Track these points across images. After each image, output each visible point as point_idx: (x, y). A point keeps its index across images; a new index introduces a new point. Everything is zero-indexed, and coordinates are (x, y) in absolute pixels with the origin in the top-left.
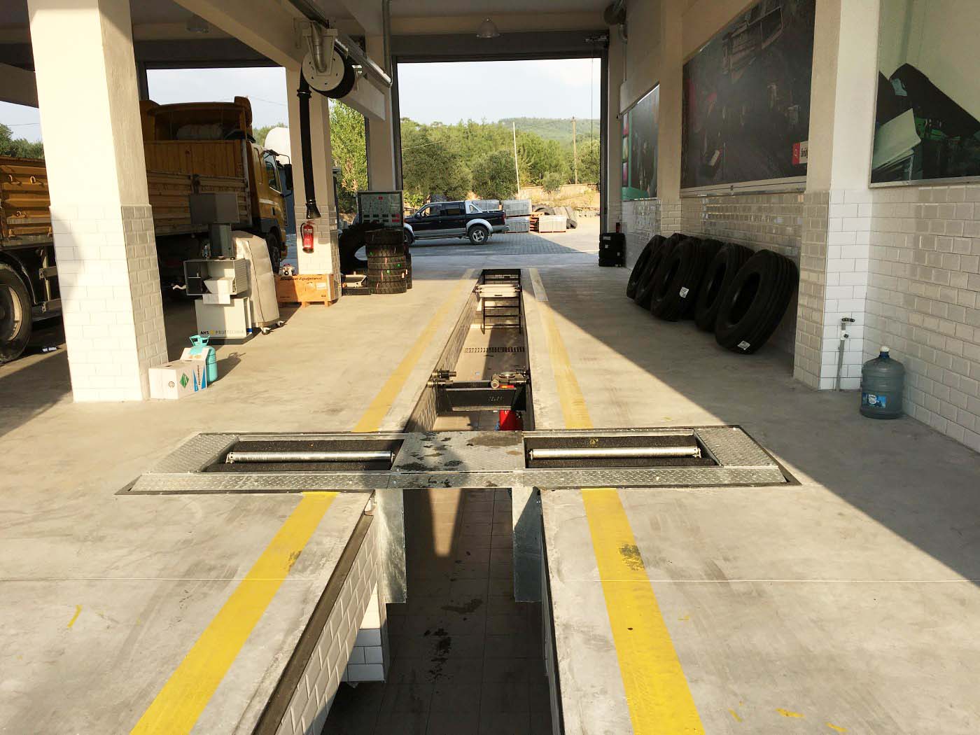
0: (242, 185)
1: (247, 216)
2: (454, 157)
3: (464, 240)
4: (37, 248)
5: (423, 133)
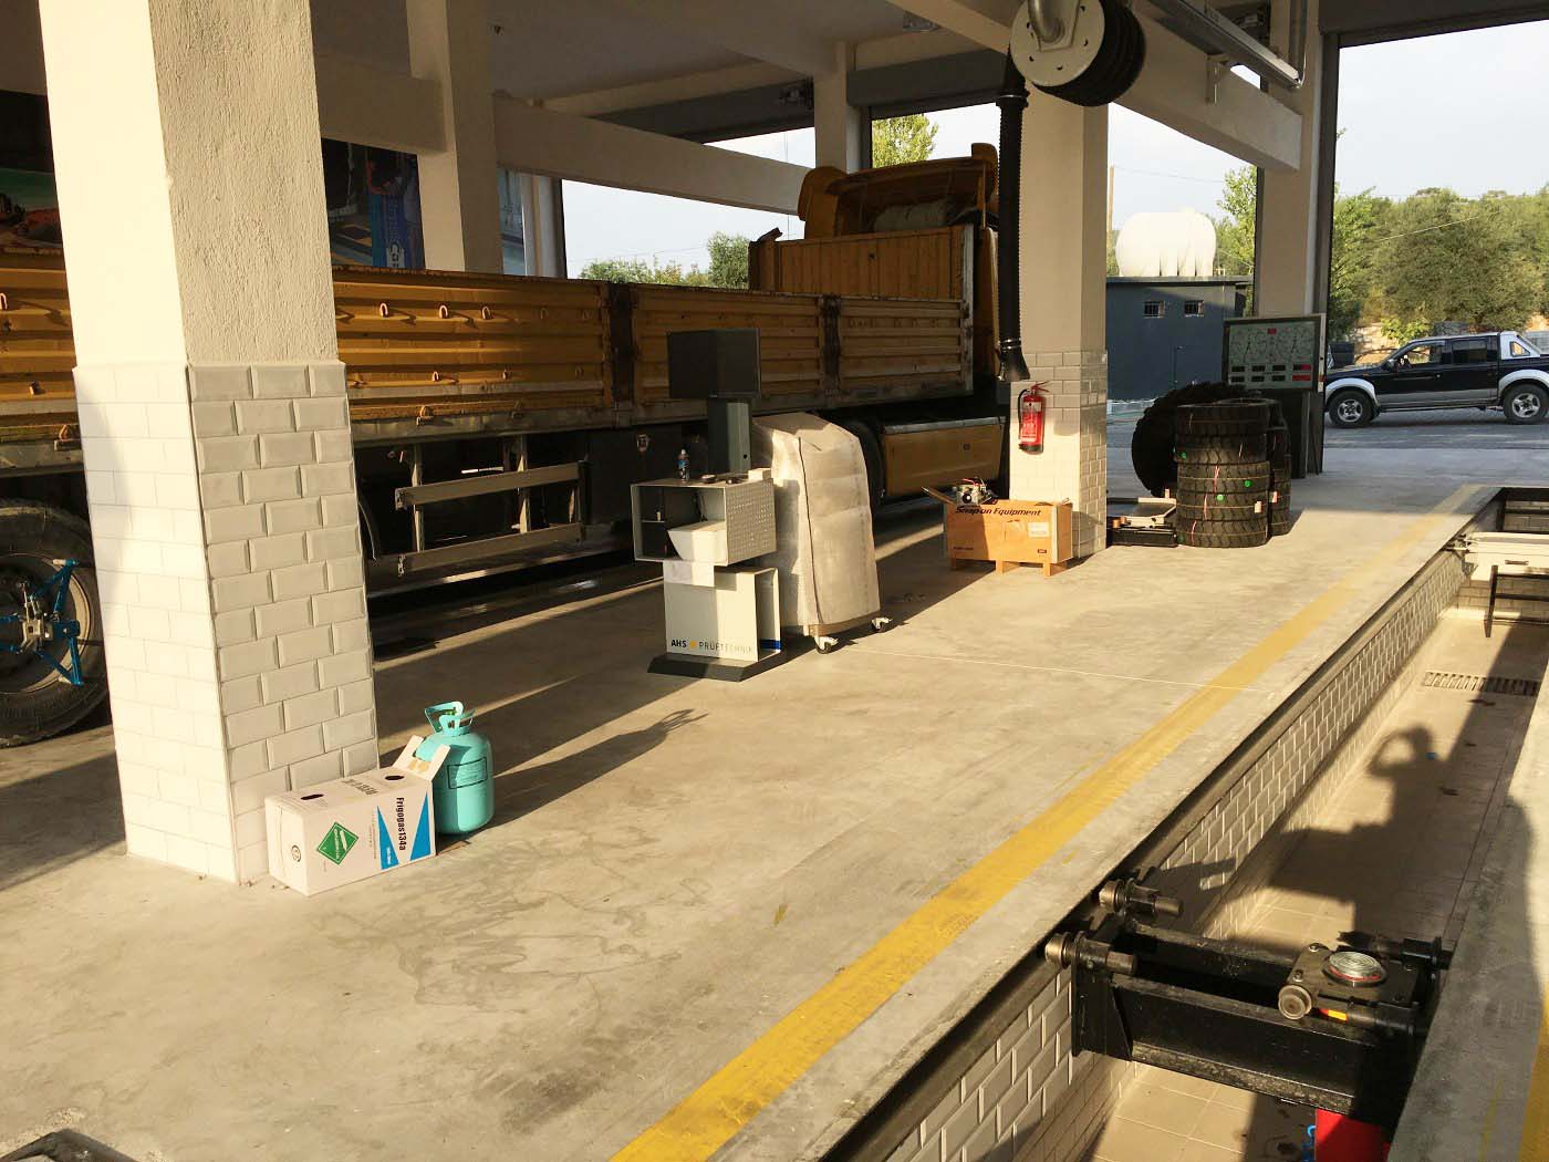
0: (955, 313)
1: (959, 373)
2: (1504, 247)
3: (1490, 412)
4: (392, 448)
5: (1439, 205)
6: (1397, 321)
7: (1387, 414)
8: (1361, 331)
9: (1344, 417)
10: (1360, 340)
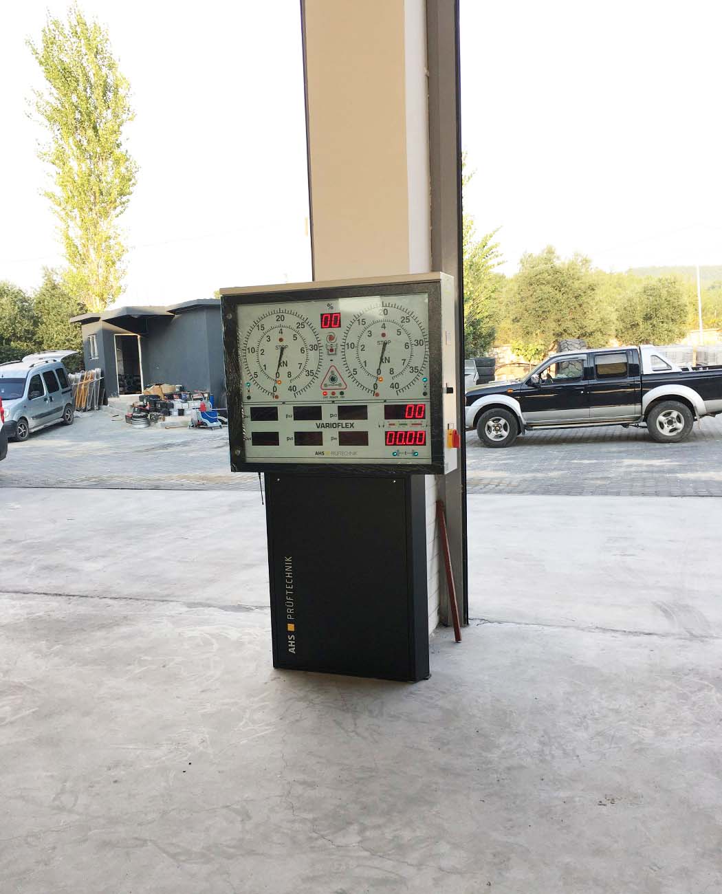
2: (591, 288)
3: (633, 430)
6: (522, 342)
7: (532, 432)
8: (496, 350)
9: (492, 436)
10: (496, 357)
